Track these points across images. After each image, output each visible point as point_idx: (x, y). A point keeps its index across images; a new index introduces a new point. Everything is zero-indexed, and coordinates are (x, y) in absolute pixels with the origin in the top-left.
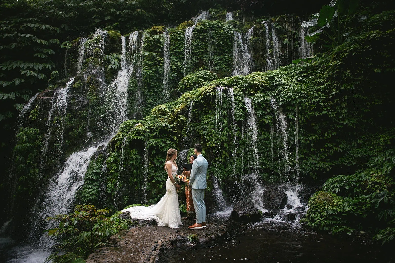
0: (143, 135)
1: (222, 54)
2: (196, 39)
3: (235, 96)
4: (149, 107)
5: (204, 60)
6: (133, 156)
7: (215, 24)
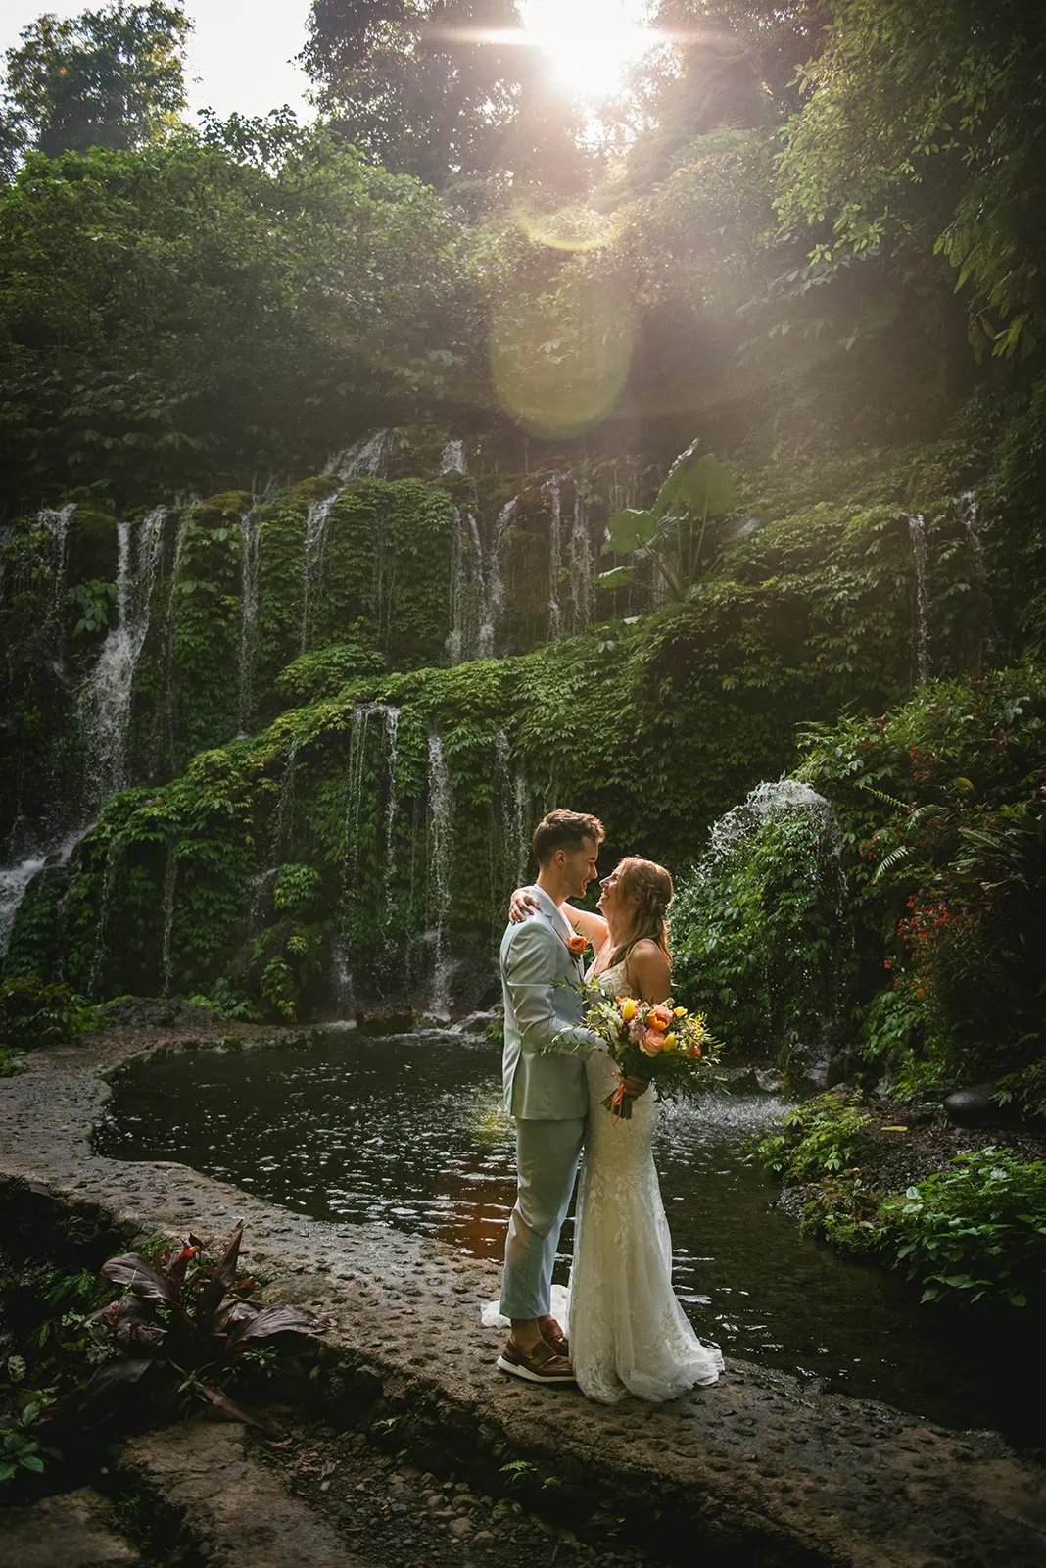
0: (162, 829)
1: (418, 581)
2: (339, 540)
3: (403, 731)
4: (195, 742)
5: (364, 601)
6: (136, 883)
7: (399, 492)
